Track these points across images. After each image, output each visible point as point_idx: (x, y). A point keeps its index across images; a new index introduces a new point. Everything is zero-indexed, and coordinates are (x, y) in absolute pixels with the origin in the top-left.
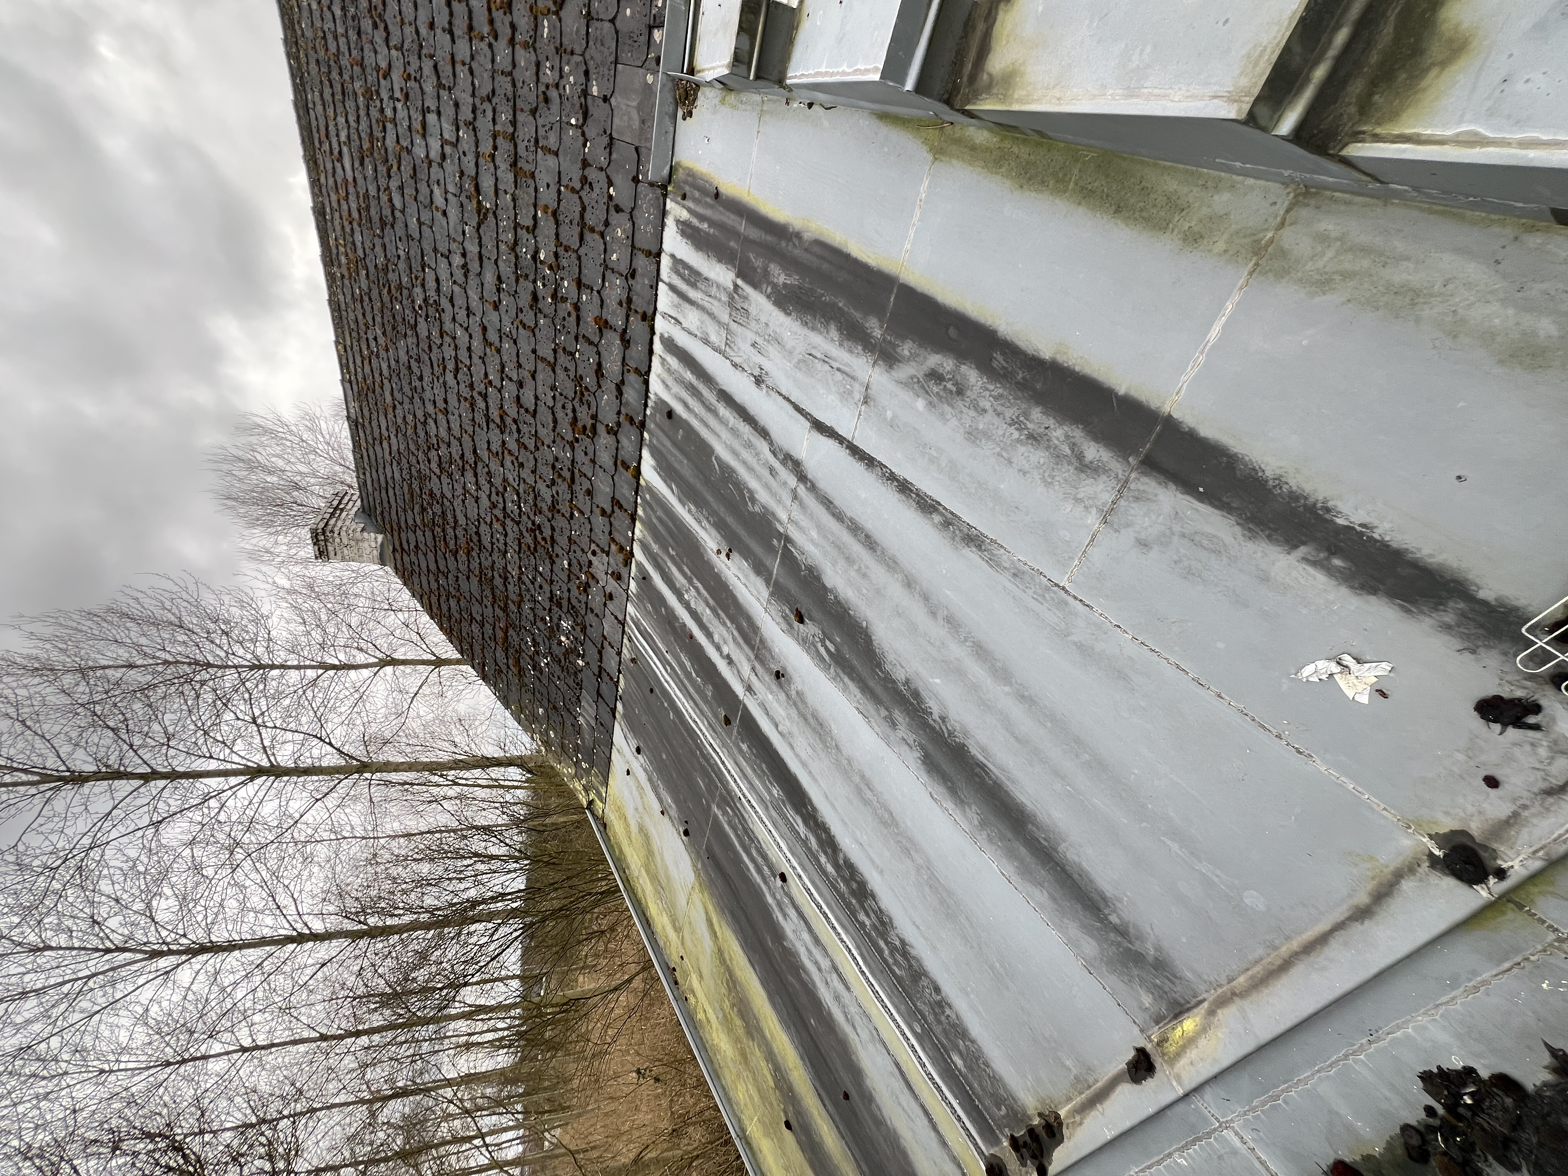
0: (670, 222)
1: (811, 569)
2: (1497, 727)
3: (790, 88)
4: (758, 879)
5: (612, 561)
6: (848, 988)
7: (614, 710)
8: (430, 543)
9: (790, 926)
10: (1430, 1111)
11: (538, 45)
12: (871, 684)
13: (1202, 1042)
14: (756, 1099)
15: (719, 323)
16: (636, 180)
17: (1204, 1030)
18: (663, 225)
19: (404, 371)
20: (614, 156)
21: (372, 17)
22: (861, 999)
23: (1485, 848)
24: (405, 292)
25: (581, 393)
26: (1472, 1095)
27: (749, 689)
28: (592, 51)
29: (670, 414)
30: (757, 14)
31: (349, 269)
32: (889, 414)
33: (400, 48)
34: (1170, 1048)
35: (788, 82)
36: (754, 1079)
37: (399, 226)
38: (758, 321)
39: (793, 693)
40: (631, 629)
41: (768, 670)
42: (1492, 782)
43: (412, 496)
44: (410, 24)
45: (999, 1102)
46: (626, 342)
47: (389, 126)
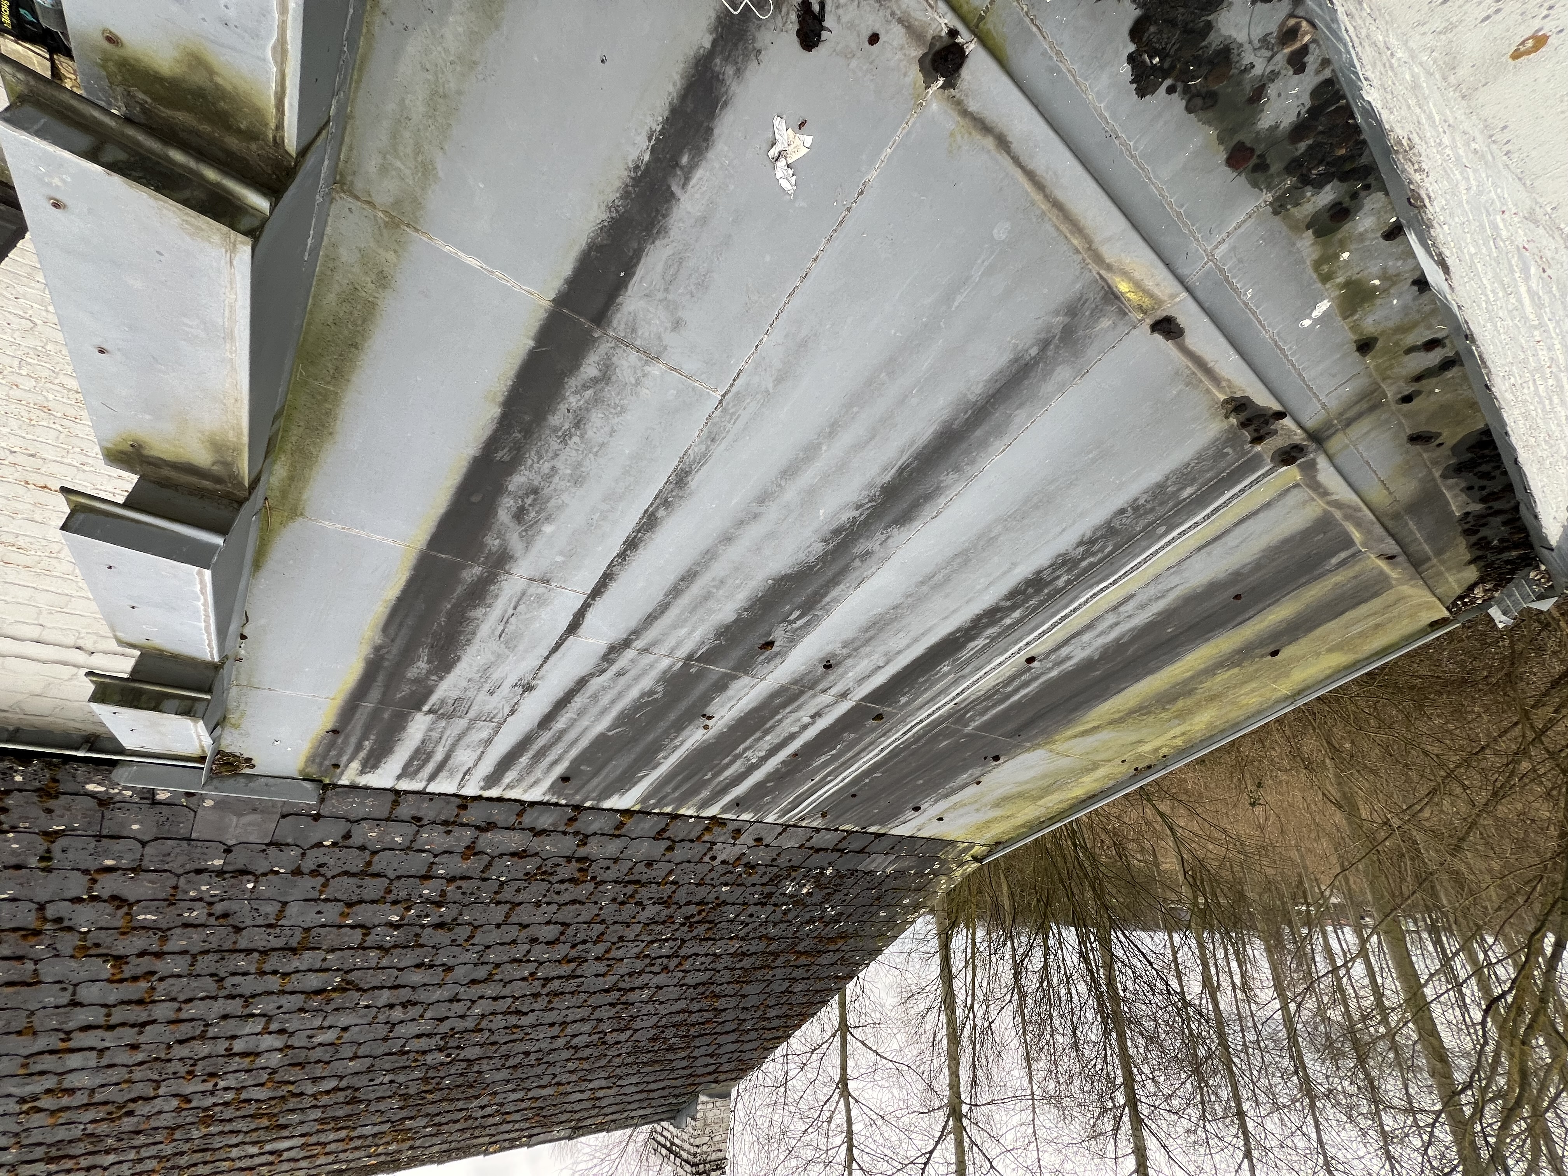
0: (363, 781)
1: (719, 635)
2: (825, 34)
3: (224, 659)
4: (1035, 685)
5: (722, 839)
6: (1132, 596)
7: (877, 835)
8: (707, 1040)
9: (1078, 653)
10: (1171, 90)
11: (164, 926)
12: (830, 574)
13: (1137, 275)
14: (1254, 685)
15: (468, 729)
16: (317, 817)
17: (1126, 275)
18: (366, 788)
19: (519, 1073)
20: (290, 840)
21: (119, 1118)
22: (1141, 584)
23: (932, 45)
24: (431, 1074)
25: (543, 874)
26: (1151, 58)
27: (844, 695)
28: (175, 866)
29: (565, 779)
30: (141, 692)
31: (403, 1141)
32: (559, 559)
33: (157, 1084)
34: (1147, 302)
35: (216, 659)
36: (1235, 687)
37: (356, 1082)
38: (466, 689)
39: (845, 651)
40: (792, 817)
41: (823, 677)
42: (874, 39)
43: (656, 1062)
44: (131, 1072)
45: (1220, 455)
46: (490, 826)
47: (244, 1096)
